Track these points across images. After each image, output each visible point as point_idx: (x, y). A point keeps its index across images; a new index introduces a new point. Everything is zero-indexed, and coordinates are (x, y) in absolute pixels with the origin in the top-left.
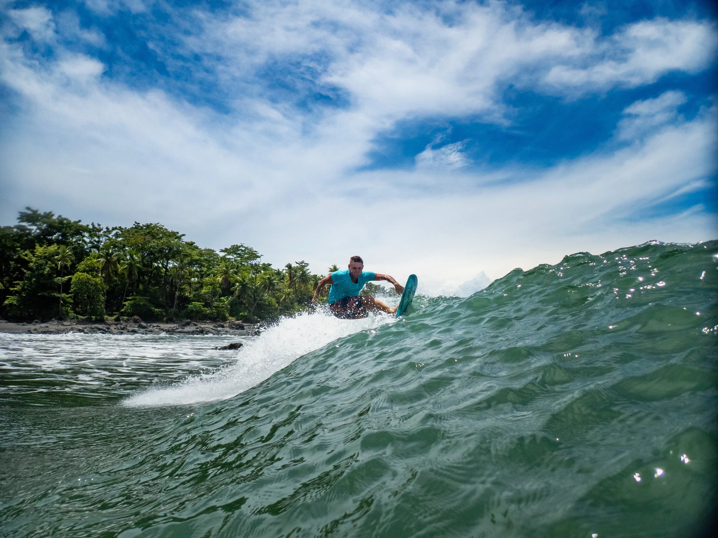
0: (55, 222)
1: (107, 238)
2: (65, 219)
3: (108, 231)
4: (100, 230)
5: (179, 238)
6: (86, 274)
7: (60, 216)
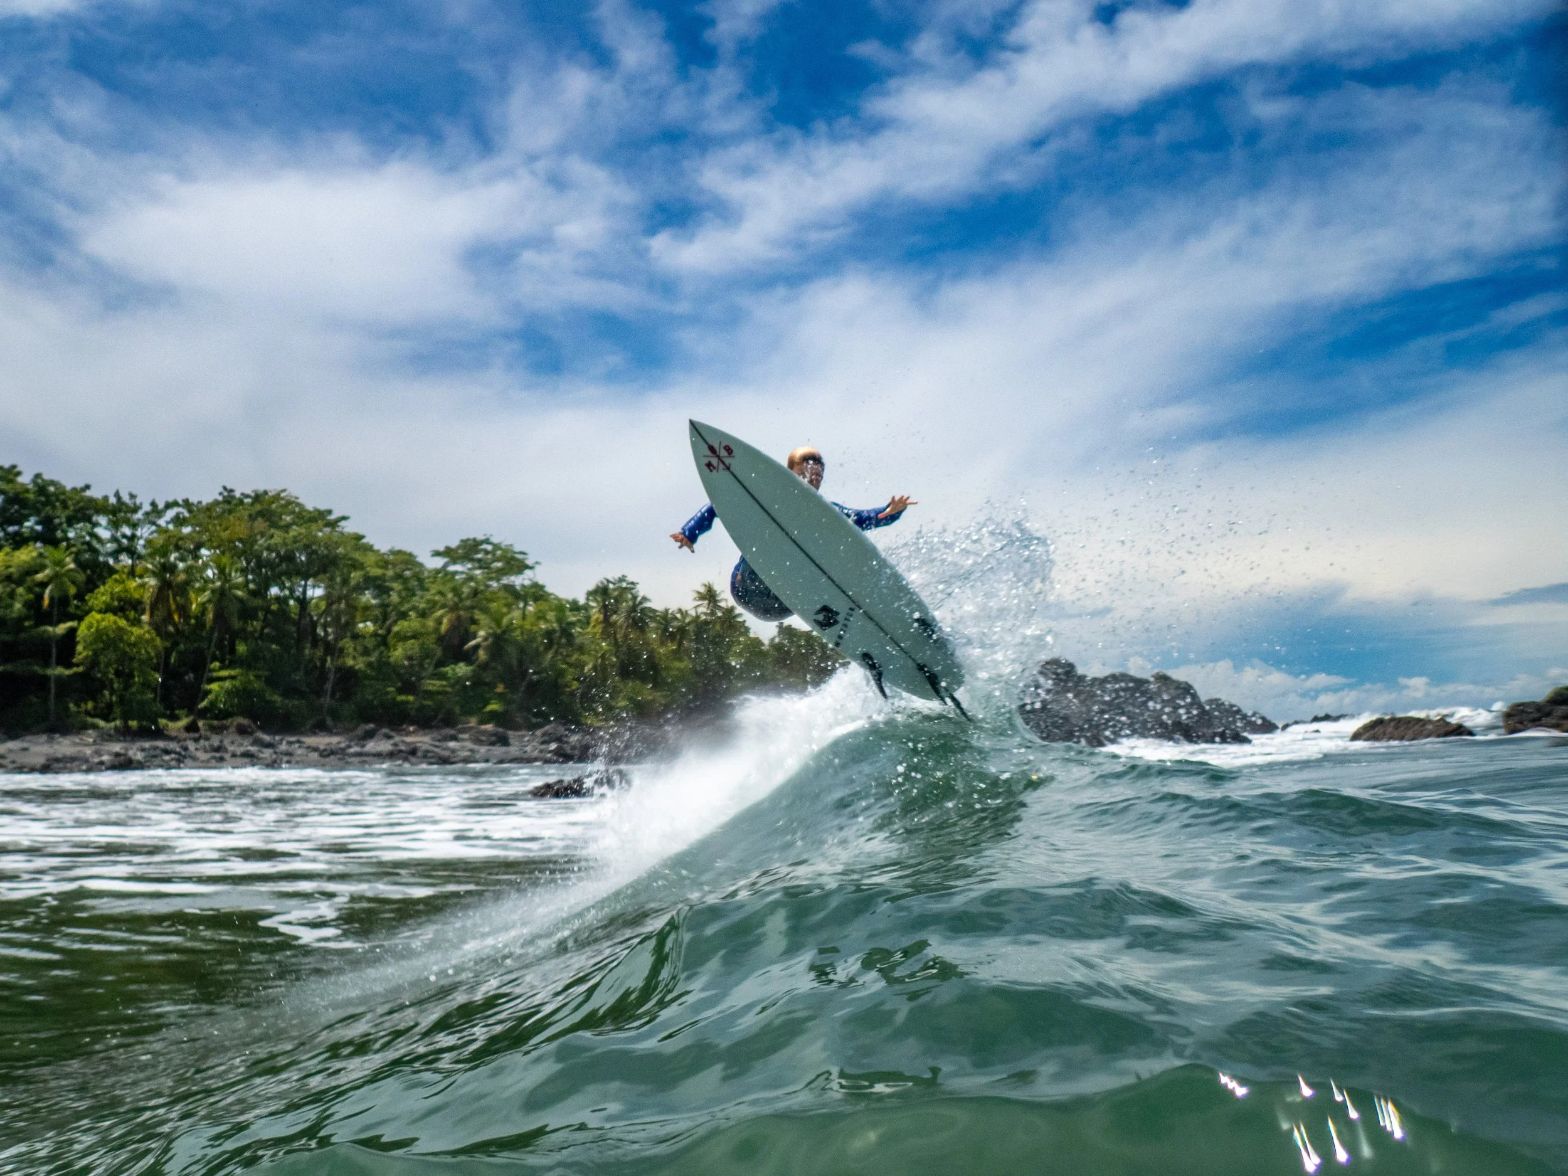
0: (27, 491)
1: (154, 528)
2: (52, 483)
3: (156, 511)
4: (136, 509)
5: (333, 524)
6: (111, 617)
7: (38, 476)
